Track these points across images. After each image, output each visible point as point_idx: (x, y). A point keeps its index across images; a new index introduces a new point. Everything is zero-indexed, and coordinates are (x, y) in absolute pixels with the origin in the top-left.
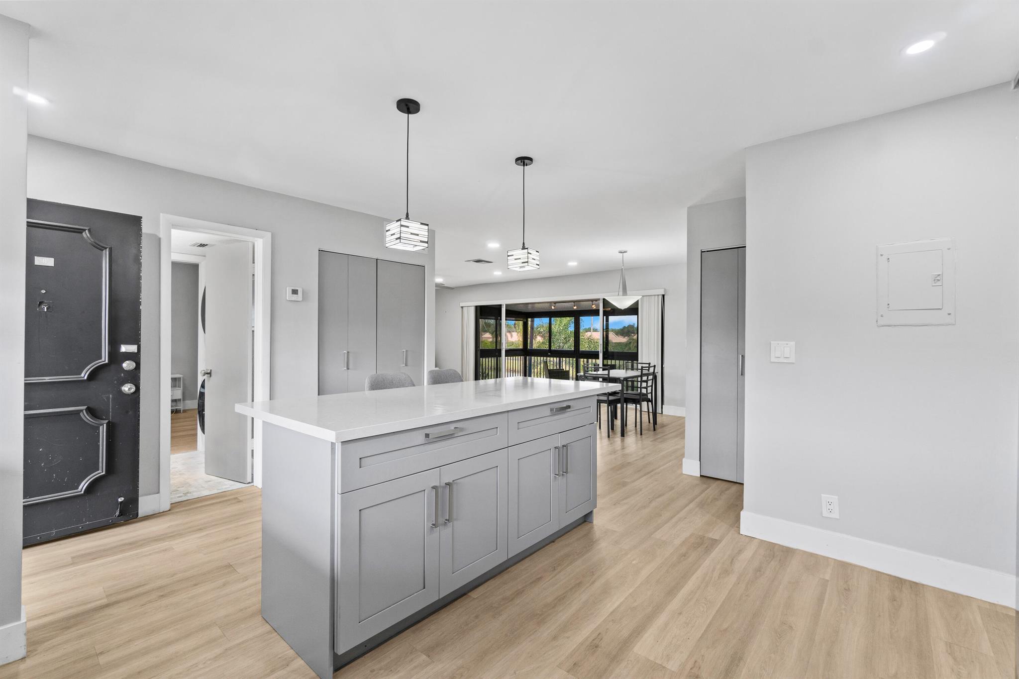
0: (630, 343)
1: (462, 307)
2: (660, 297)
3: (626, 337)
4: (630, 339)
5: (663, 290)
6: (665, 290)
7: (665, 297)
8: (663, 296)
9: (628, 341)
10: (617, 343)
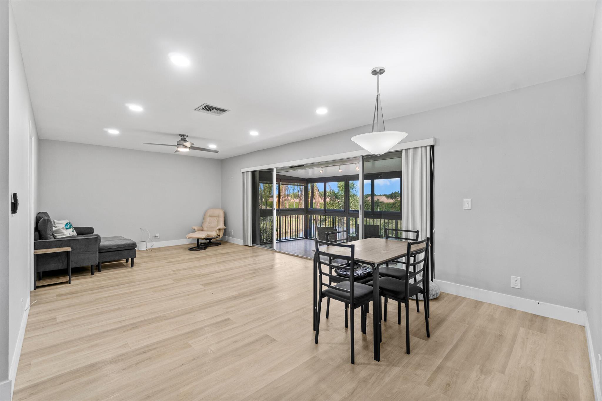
0: (396, 203)
1: (243, 173)
2: (429, 149)
3: (394, 200)
4: (396, 201)
5: (432, 139)
6: (435, 140)
7: (435, 148)
8: (433, 147)
9: (394, 202)
10: (388, 203)
